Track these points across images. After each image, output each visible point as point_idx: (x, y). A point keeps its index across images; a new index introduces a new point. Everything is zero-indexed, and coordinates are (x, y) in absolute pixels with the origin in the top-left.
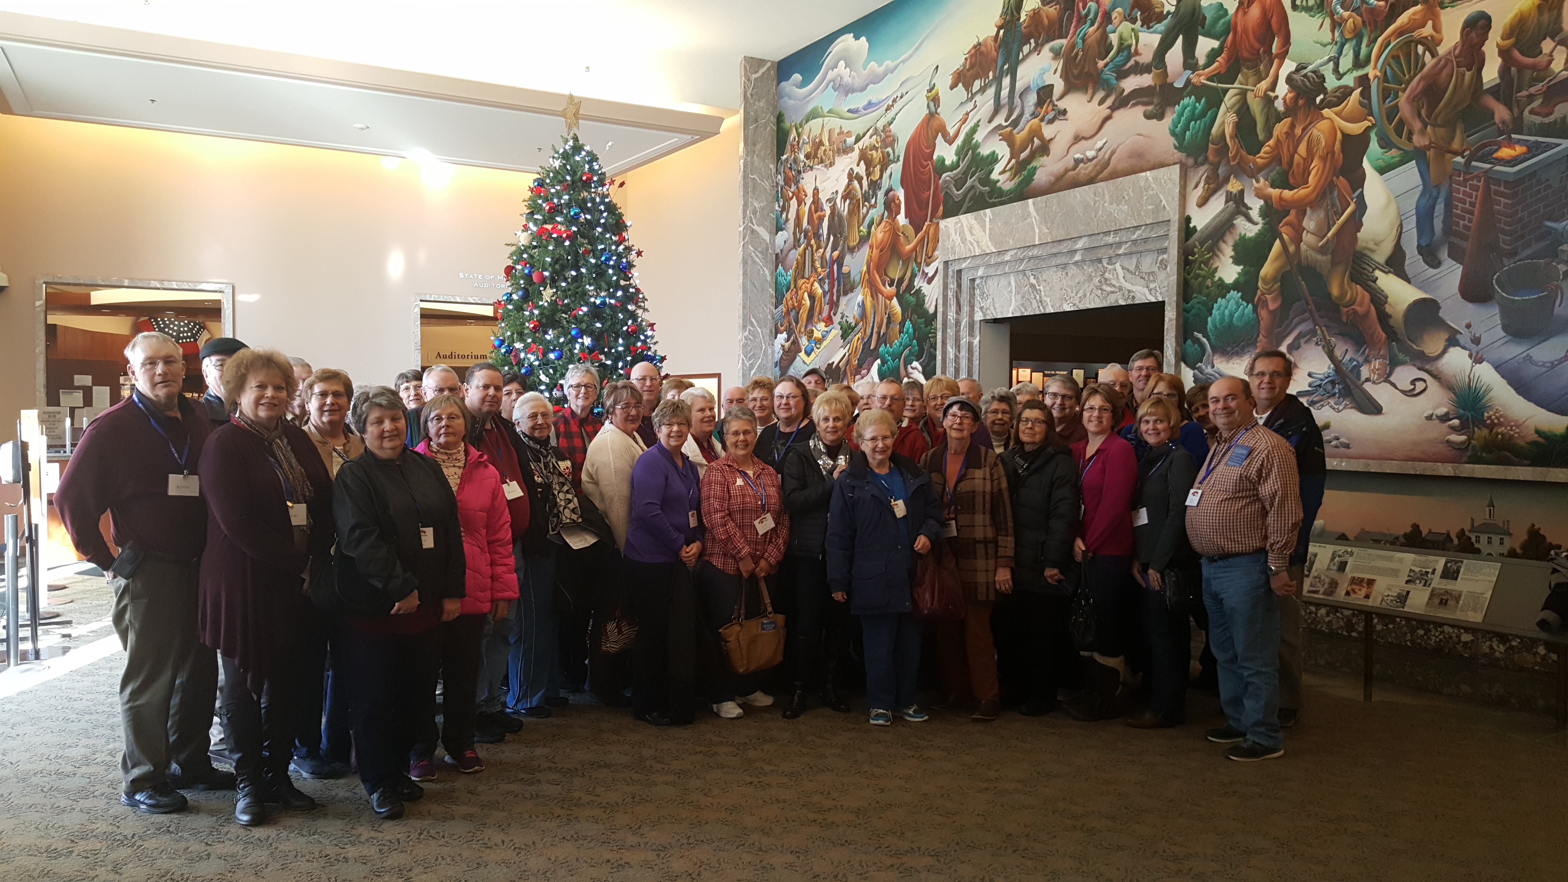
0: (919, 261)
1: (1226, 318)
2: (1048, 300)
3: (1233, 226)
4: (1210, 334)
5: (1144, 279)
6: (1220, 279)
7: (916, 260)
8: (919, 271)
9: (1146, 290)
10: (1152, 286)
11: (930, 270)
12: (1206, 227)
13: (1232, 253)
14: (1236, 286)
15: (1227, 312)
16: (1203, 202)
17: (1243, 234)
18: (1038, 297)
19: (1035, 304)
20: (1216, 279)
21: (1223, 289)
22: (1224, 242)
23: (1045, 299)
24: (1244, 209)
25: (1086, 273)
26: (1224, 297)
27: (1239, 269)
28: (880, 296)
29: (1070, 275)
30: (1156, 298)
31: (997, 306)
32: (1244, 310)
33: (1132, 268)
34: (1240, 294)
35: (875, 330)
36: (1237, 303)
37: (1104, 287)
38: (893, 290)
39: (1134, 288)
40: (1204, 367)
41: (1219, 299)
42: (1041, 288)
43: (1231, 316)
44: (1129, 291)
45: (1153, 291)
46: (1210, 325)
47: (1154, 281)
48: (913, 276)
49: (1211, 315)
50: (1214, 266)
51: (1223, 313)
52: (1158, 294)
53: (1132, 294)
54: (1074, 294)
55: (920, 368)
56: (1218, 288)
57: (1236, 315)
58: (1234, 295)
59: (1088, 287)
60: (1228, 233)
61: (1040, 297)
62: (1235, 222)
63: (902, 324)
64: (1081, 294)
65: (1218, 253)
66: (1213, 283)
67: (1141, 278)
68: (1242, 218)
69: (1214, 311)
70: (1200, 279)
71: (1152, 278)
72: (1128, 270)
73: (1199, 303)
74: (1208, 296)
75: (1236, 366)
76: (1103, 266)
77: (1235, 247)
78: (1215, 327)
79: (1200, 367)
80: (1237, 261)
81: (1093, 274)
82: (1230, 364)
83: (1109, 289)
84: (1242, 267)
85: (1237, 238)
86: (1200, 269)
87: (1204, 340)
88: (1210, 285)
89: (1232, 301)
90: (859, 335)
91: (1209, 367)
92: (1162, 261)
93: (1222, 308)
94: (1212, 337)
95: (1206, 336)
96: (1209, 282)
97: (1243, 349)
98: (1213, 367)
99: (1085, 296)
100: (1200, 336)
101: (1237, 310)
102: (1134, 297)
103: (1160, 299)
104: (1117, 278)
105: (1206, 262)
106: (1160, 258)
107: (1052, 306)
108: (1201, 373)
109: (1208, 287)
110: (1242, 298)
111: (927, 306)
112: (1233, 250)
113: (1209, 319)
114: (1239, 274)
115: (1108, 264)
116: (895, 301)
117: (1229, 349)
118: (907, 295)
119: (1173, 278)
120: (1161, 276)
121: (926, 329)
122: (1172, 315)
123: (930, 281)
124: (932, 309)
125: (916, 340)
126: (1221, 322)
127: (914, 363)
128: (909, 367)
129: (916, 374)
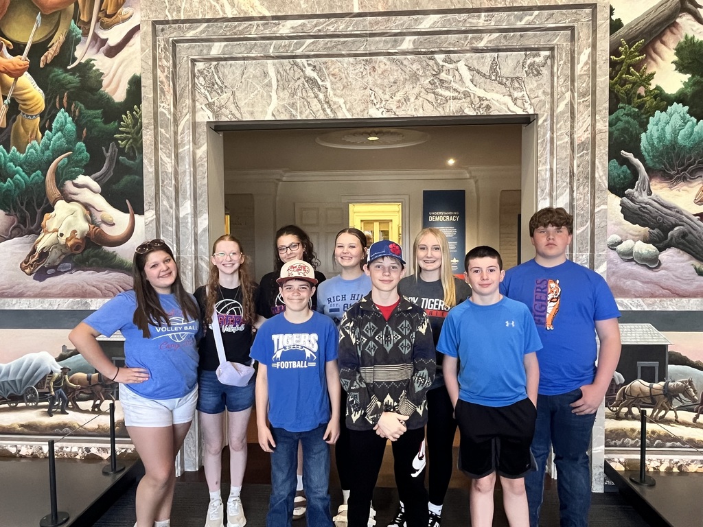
0: (84, 18)
1: (668, 137)
2: (341, 101)
3: (675, 24)
4: (644, 153)
5: (505, 85)
6: (658, 88)
8: (85, 34)
9: (508, 100)
10: (517, 94)
12: (637, 21)
13: (676, 58)
14: (680, 98)
15: (668, 129)
17: (690, 36)
18: (321, 96)
19: (315, 105)
20: (652, 87)
21: (662, 100)
22: (663, 43)
23: (336, 99)
24: (690, 6)
25: (407, 70)
26: (664, 109)
27: (686, 77)
29: (379, 71)
30: (524, 110)
31: (241, 104)
32: (693, 127)
33: (485, 69)
34: (687, 108)
36: (683, 118)
37: (439, 91)
38: (22, 60)
39: (488, 96)
40: (636, 194)
41: (657, 112)
42: (328, 85)
43: (675, 133)
44: (481, 99)
45: (519, 102)
46: (644, 143)
47: (522, 90)
48: (70, 43)
49: (645, 131)
50: (649, 72)
51: (663, 129)
52: (527, 105)
53: (485, 103)
54: (387, 97)
55: (96, 186)
56: (655, 97)
57: (682, 132)
58: (679, 109)
59: (411, 90)
60: (668, 33)
61: (326, 97)
62: (678, 20)
63: (47, 117)
64: (399, 96)
65: (654, 55)
66: (648, 92)
67: (500, 83)
68: (690, 17)
69: (649, 126)
70: (628, 86)
71: (516, 85)
72: (479, 72)
73: (627, 115)
74: (640, 107)
75: (682, 193)
76: (437, 64)
77: (679, 51)
78: (652, 145)
79: (630, 194)
80: (682, 67)
81: (420, 73)
82: (675, 191)
83: (447, 93)
84: (689, 76)
85: (682, 40)
86: (628, 72)
87: (637, 161)
88: (643, 94)
89: (676, 116)
91: (644, 193)
92: (532, 65)
93: (661, 124)
94: (647, 157)
95: (638, 155)
96: (641, 90)
97: (692, 173)
98: (650, 193)
99: (407, 99)
100: (630, 156)
101: (682, 127)
102: (488, 107)
103: (531, 112)
104: (461, 79)
105: (638, 66)
106: (528, 62)
107: (348, 110)
108: (632, 200)
109: (640, 96)
110: (689, 112)
112: (676, 54)
113: (643, 136)
114: (685, 83)
115: (445, 61)
117: (673, 172)
118: (58, 71)
119: (603, 80)
120: (531, 83)
121: (107, 126)
122: (603, 125)
123: (112, 52)
124: (119, 96)
125: (84, 142)
126: (661, 139)
127: (82, 179)
128: (69, 185)
129: (86, 196)
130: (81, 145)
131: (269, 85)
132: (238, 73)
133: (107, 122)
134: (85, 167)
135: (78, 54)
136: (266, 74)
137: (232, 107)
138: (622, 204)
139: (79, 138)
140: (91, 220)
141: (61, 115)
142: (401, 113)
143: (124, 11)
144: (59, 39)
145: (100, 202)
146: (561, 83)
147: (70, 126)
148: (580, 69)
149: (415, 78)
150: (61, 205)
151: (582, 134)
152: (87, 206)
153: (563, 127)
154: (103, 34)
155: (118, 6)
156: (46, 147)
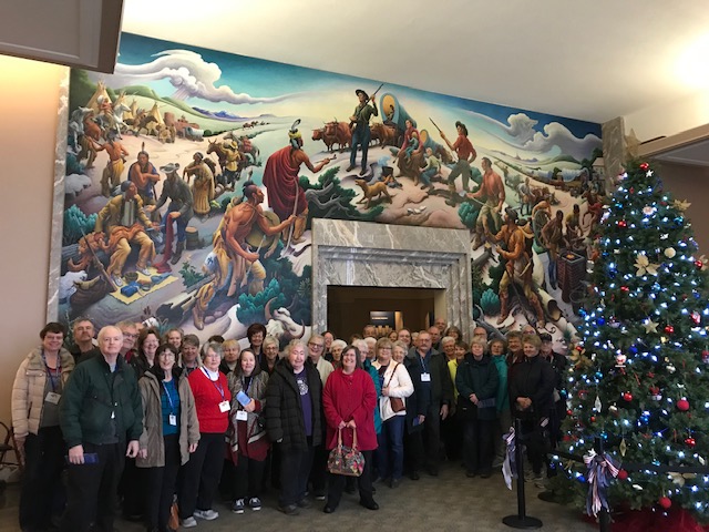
1: (488, 300)
2: (379, 279)
4: (482, 305)
5: (435, 277)
6: (484, 283)
7: (281, 238)
9: (437, 282)
10: (440, 281)
11: (298, 248)
12: (477, 259)
13: (489, 273)
14: (490, 287)
15: (488, 297)
16: (475, 249)
17: (492, 266)
18: (372, 276)
19: (370, 280)
21: (486, 287)
22: (485, 267)
23: (377, 278)
24: (492, 255)
25: (403, 269)
26: (486, 291)
28: (240, 257)
29: (393, 268)
30: (441, 286)
31: (341, 278)
32: (495, 297)
33: (429, 271)
34: (493, 290)
35: (233, 281)
36: (492, 294)
37: (414, 277)
38: (256, 255)
39: (430, 281)
40: (480, 320)
42: (374, 272)
43: (490, 299)
44: (428, 281)
45: (440, 283)
46: (481, 302)
47: (441, 279)
48: (279, 249)
49: (482, 298)
50: (482, 277)
52: (443, 285)
54: (396, 279)
55: (288, 313)
56: (484, 286)
57: (492, 299)
58: (490, 290)
59: (404, 276)
60: (486, 264)
61: (374, 277)
62: (489, 260)
63: (268, 280)
64: (400, 278)
65: (483, 272)
66: (482, 284)
68: (492, 259)
69: (483, 296)
71: (439, 277)
72: (427, 271)
73: (477, 292)
74: (480, 289)
75: (493, 320)
77: (490, 271)
78: (484, 303)
79: (478, 320)
80: (491, 277)
81: (407, 270)
82: (491, 320)
83: (416, 279)
84: (493, 279)
85: (490, 267)
86: (476, 277)
87: (480, 309)
89: (490, 293)
90: (211, 284)
91: (482, 320)
92: (444, 270)
93: (486, 295)
94: (483, 307)
95: (480, 306)
96: (480, 284)
97: (495, 314)
98: (484, 320)
99: (403, 280)
100: (478, 307)
101: (492, 297)
102: (430, 284)
103: (444, 287)
104: (421, 274)
105: (479, 275)
106: (443, 268)
107: (382, 283)
109: (480, 286)
110: (493, 292)
111: (294, 270)
114: (492, 282)
116: (258, 263)
117: (490, 313)
118: (272, 261)
119: (470, 280)
120: (444, 276)
121: (294, 286)
122: (470, 296)
123: (297, 254)
124: (300, 274)
126: (486, 301)
127: (282, 309)
128: (276, 312)
129: (283, 317)
130: (282, 294)
131: (352, 270)
132: (340, 265)
134: (284, 304)
135: (282, 254)
136: (351, 266)
137: (337, 279)
139: (281, 291)
140: (285, 328)
141: (273, 281)
143: (302, 238)
144: (274, 246)
145: (289, 320)
146: (454, 278)
147: (277, 286)
148: (461, 275)
149: (405, 272)
151: (463, 298)
152: (284, 322)
153: (455, 295)
154: (293, 247)
156: (266, 294)
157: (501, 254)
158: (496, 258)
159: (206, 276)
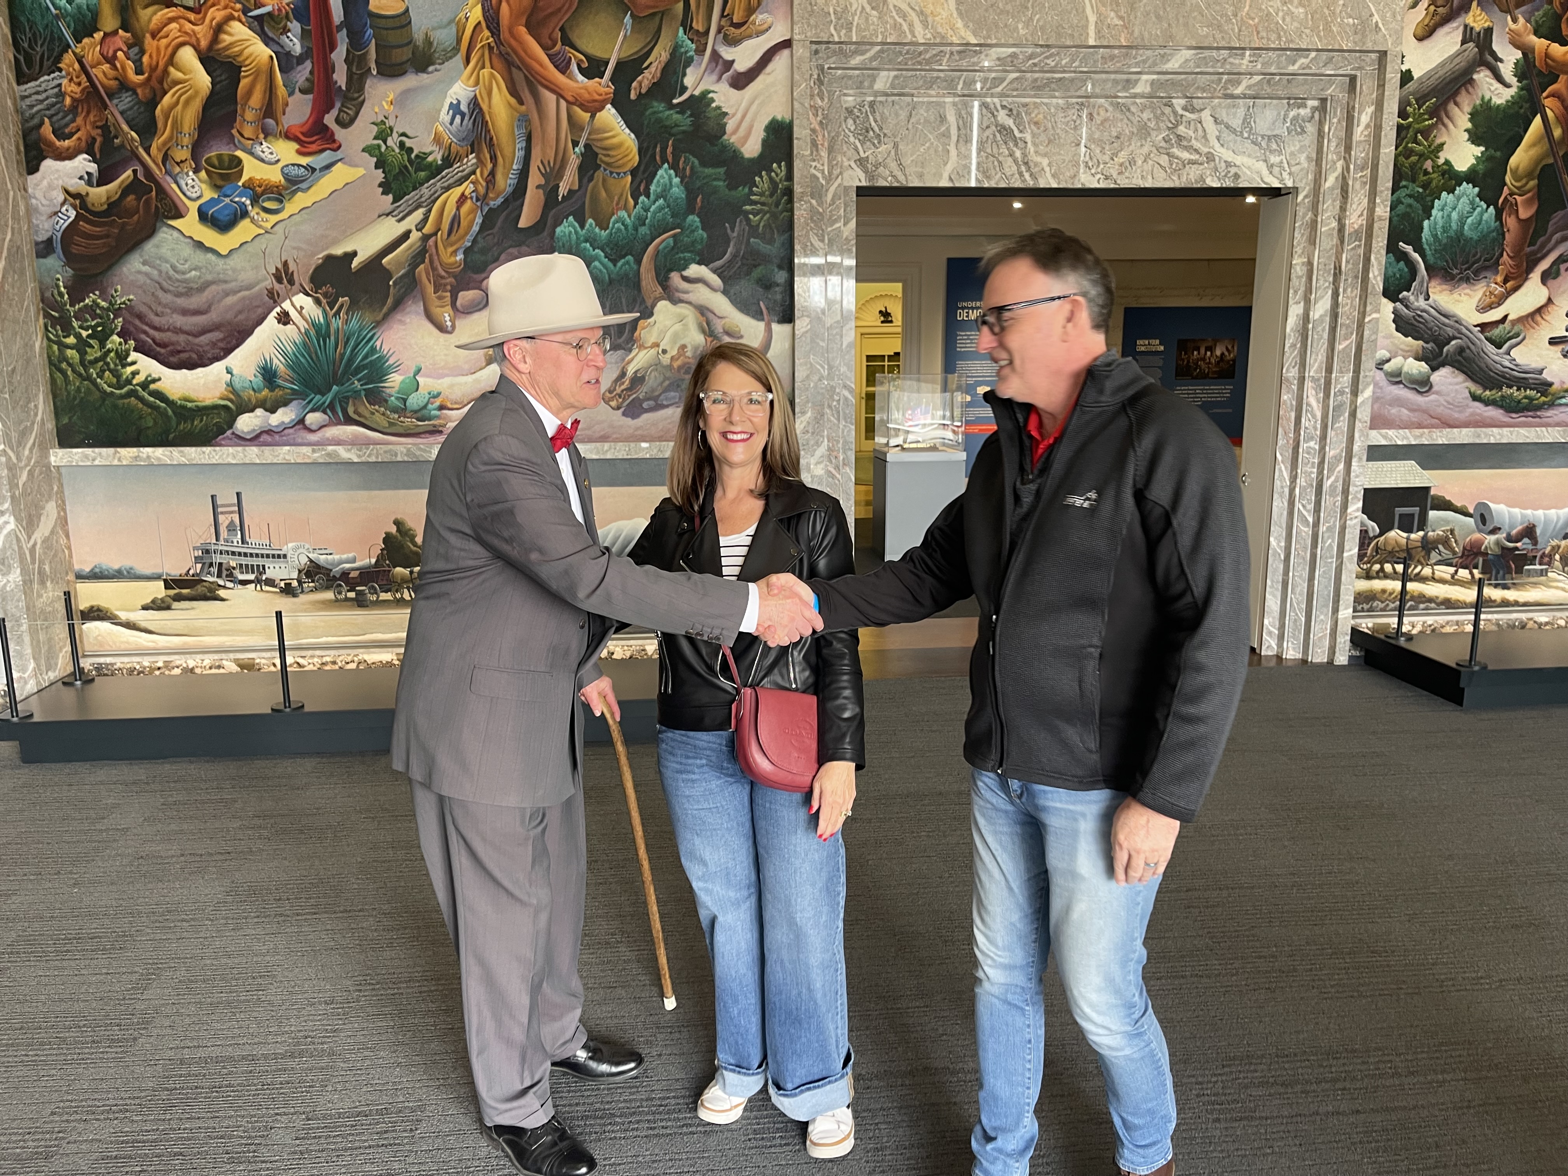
0: (699, 25)
1: (1454, 226)
2: (1045, 162)
3: (1471, 81)
4: (1425, 246)
5: (1259, 145)
6: (1447, 162)
7: (686, 23)
8: (701, 51)
9: (1262, 166)
10: (1274, 159)
12: (1429, 75)
13: (1469, 125)
14: (1471, 177)
15: (1455, 215)
16: (1425, 34)
17: (1487, 98)
18: (1018, 154)
19: (1010, 167)
20: (1441, 161)
21: (1451, 179)
22: (1456, 104)
23: (1038, 159)
24: (1490, 59)
25: (1135, 120)
26: (1451, 191)
27: (1479, 150)
28: (550, 98)
29: (1098, 119)
30: (1281, 181)
31: (907, 161)
32: (1481, 214)
33: (1236, 123)
34: (1477, 189)
35: (535, 179)
36: (1472, 203)
37: (1175, 151)
38: (602, 86)
39: (1238, 160)
40: (1412, 298)
41: (1444, 194)
42: (1028, 137)
43: (1462, 222)
44: (1228, 164)
45: (1276, 170)
46: (1426, 234)
47: (1280, 153)
48: (678, 63)
49: (1429, 217)
50: (1438, 141)
51: (1449, 216)
52: (1285, 175)
53: (1233, 170)
54: (1107, 158)
55: (715, 280)
56: (1443, 175)
57: (1469, 220)
58: (1468, 190)
59: (1140, 149)
60: (1463, 92)
61: (1024, 155)
62: (1475, 76)
63: (643, 174)
64: (1123, 157)
65: (1446, 120)
66: (1436, 167)
67: (1254, 143)
68: (1488, 73)
69: (1434, 212)
70: (1414, 159)
71: (1274, 146)
72: (1228, 127)
73: (1410, 196)
74: (1425, 186)
75: (1464, 298)
76: (1175, 113)
77: (1474, 116)
78: (1435, 236)
79: (1404, 298)
80: (1475, 138)
81: (1152, 125)
82: (1456, 296)
83: (1185, 155)
84: (1482, 149)
85: (1478, 102)
86: (1415, 141)
87: (1416, 256)
88: (1430, 170)
89: (1464, 200)
90: (467, 188)
91: (1421, 298)
92: (1295, 119)
93: (1448, 209)
94: (1428, 252)
95: (1419, 249)
96: (1428, 165)
97: (1476, 273)
98: (1427, 298)
99: (1132, 162)
100: (1409, 249)
101: (1471, 213)
102: (1237, 176)
103: (1290, 184)
104: (1205, 137)
105: (1426, 133)
106: (1292, 114)
107: (1054, 176)
108: (1407, 307)
109: (1426, 173)
110: (1479, 195)
111: (732, 137)
112: (1471, 120)
113: (1426, 223)
114: (1477, 158)
115: (1185, 109)
116: (609, 115)
117: (1455, 272)
118: (659, 106)
119: (1388, 151)
120: (1293, 145)
121: (733, 193)
122: (1383, 211)
123: (741, 81)
124: (751, 148)
125: (699, 216)
126: (1445, 229)
127: (695, 270)
128: (675, 277)
129: (701, 294)
130: (693, 219)
131: (947, 135)
132: (903, 115)
133: (732, 187)
134: (700, 253)
135: (688, 81)
136: (943, 119)
137: (893, 165)
138: (1395, 312)
139: (690, 208)
140: (708, 331)
141: (664, 174)
142: (1124, 183)
143: (759, 18)
144: (660, 56)
145: (721, 304)
146: (1332, 148)
147: (678, 191)
148: (1360, 132)
149: (1144, 131)
150: (663, 306)
151: (1355, 220)
152: (702, 310)
153: (1329, 209)
154: (727, 53)
155: (751, 10)
156: (641, 221)
157: (1527, 52)
158: (1507, 70)
159: (448, 162)
